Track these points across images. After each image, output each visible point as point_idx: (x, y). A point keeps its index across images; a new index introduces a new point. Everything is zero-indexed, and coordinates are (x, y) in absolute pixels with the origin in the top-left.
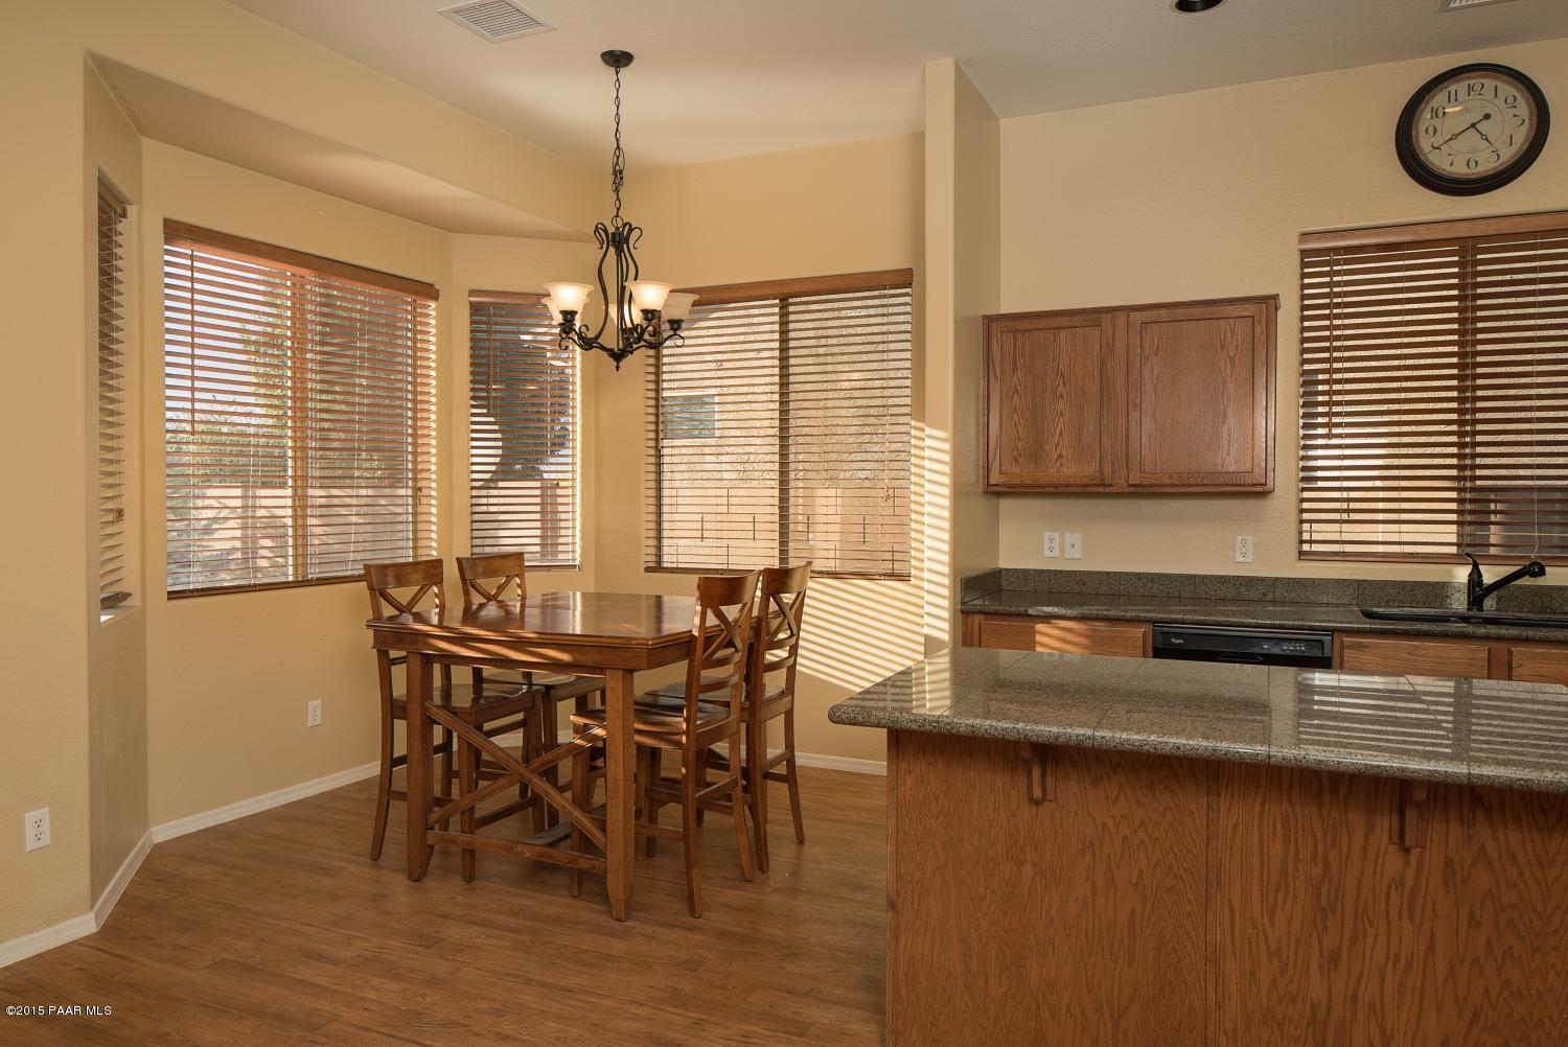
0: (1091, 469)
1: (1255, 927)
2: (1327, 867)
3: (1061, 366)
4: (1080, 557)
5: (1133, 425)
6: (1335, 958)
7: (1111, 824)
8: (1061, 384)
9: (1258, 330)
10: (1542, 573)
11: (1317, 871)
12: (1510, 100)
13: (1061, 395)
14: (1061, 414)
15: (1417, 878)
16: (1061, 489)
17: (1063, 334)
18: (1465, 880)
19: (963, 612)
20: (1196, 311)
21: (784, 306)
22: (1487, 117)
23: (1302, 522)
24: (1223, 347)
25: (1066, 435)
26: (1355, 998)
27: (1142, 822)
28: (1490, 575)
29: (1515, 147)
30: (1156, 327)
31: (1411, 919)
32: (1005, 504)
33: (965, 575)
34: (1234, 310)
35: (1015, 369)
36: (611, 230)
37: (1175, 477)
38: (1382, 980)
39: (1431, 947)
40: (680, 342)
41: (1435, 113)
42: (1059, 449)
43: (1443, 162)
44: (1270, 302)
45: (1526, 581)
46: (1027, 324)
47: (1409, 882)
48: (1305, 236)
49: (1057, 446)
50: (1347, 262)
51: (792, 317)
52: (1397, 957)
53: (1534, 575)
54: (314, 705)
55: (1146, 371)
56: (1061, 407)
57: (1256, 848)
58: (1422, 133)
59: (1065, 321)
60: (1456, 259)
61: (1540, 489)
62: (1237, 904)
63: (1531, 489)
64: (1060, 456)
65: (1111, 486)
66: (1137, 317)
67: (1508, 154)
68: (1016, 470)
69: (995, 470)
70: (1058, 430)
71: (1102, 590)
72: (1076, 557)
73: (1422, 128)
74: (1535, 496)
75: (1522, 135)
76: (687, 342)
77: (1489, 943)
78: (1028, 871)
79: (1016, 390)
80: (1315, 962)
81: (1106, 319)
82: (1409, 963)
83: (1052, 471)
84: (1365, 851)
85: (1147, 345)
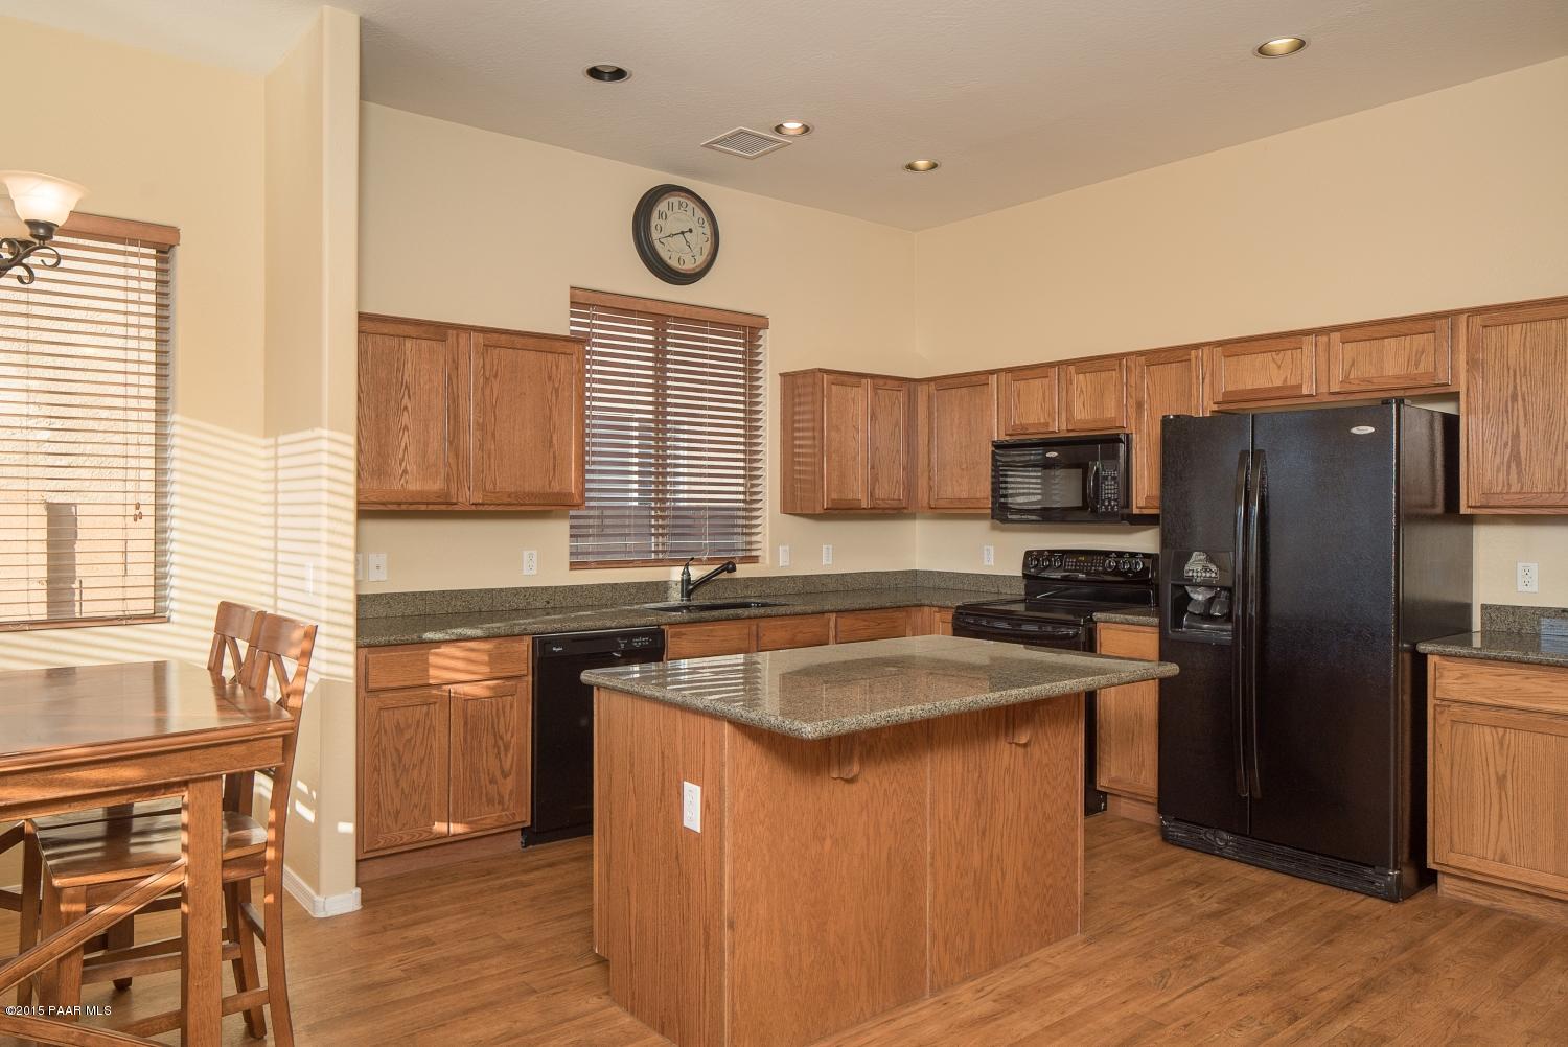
0: (436, 486)
3: (406, 377)
4: (385, 578)
8: (406, 397)
9: (576, 368)
10: (734, 569)
12: (701, 221)
13: (406, 408)
14: (406, 428)
15: (1015, 762)
16: (404, 507)
17: (408, 343)
18: (1031, 757)
20: (530, 342)
22: (690, 231)
23: (571, 536)
24: (550, 378)
25: (410, 450)
28: (696, 573)
29: (703, 256)
30: (495, 351)
34: (559, 347)
37: (513, 496)
41: (661, 216)
42: (404, 464)
45: (725, 575)
46: (372, 327)
47: (1012, 767)
49: (402, 460)
53: (729, 571)
55: (487, 392)
56: (405, 419)
59: (410, 331)
60: (651, 329)
61: (710, 508)
63: (703, 508)
64: (405, 472)
65: (455, 504)
66: (480, 338)
67: (699, 260)
70: (403, 445)
71: (408, 612)
72: (381, 579)
73: (653, 224)
74: (708, 513)
75: (706, 249)
81: (452, 335)
83: (397, 487)
85: (487, 367)
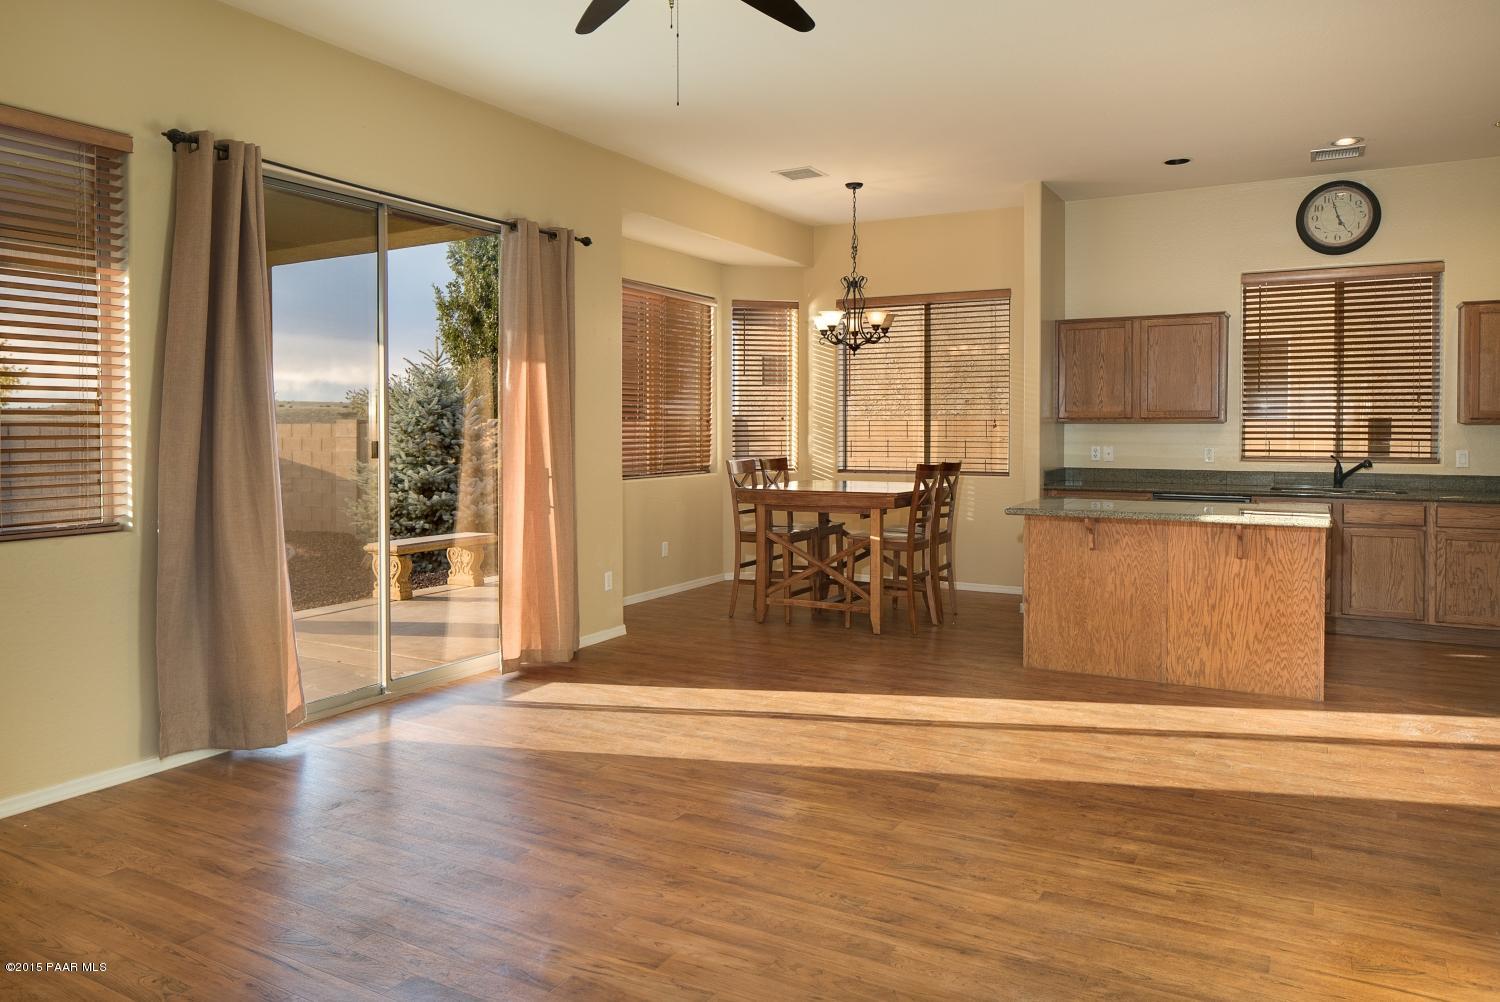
0: (1120, 408)
1: (1181, 596)
2: (1210, 570)
3: (1102, 350)
4: (1113, 460)
5: (1144, 385)
6: (1213, 607)
7: (1123, 559)
8: (1102, 360)
9: (1214, 332)
10: (1370, 466)
11: (1206, 572)
12: (1359, 202)
13: (1102, 367)
14: (1102, 378)
15: (1245, 572)
16: (1101, 420)
17: (1103, 332)
18: (1263, 572)
19: (1045, 489)
20: (1180, 320)
21: (928, 308)
23: (1244, 439)
24: (1195, 341)
25: (1104, 389)
26: (1221, 623)
27: (1136, 557)
29: (1361, 230)
30: (1157, 329)
31: (1243, 588)
32: (1067, 426)
33: (1047, 469)
34: (1201, 320)
35: (1075, 351)
36: (851, 279)
37: (1169, 413)
38: (1232, 614)
39: (1250, 599)
40: (887, 340)
41: (1317, 209)
42: (1100, 397)
43: (1320, 236)
44: (1220, 316)
45: (1363, 471)
46: (1082, 326)
47: (1242, 574)
48: (1244, 274)
49: (1099, 395)
50: (1269, 290)
51: (932, 311)
52: (1237, 604)
53: (1365, 467)
54: (665, 544)
55: (1151, 353)
56: (1101, 373)
57: (1182, 565)
58: (1310, 220)
59: (1105, 325)
60: (1333, 289)
62: (1174, 588)
64: (1101, 401)
65: (1131, 419)
66: (1146, 323)
67: (1357, 233)
68: (1075, 409)
69: (1062, 409)
70: (1100, 387)
71: (1126, 480)
72: (1110, 460)
73: (1310, 216)
75: (1364, 223)
76: (892, 340)
77: (1272, 596)
78: (1087, 581)
79: (1075, 363)
80: (1206, 609)
81: (1128, 324)
82: (1242, 606)
83: (1096, 409)
84: (1225, 563)
85: (1151, 339)
